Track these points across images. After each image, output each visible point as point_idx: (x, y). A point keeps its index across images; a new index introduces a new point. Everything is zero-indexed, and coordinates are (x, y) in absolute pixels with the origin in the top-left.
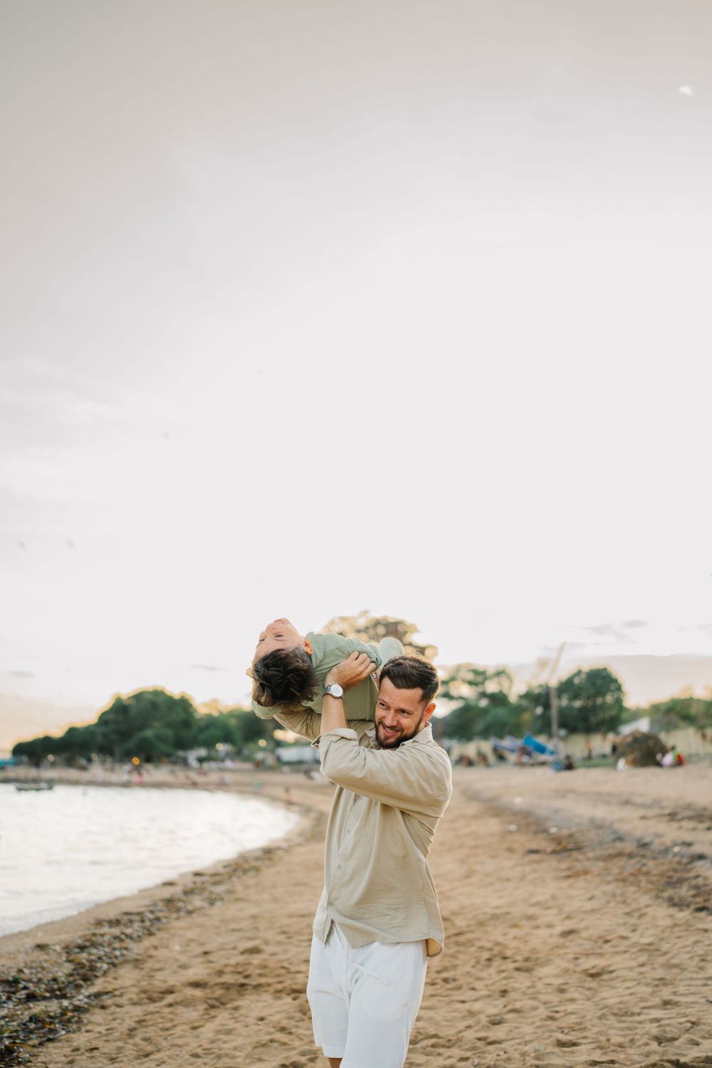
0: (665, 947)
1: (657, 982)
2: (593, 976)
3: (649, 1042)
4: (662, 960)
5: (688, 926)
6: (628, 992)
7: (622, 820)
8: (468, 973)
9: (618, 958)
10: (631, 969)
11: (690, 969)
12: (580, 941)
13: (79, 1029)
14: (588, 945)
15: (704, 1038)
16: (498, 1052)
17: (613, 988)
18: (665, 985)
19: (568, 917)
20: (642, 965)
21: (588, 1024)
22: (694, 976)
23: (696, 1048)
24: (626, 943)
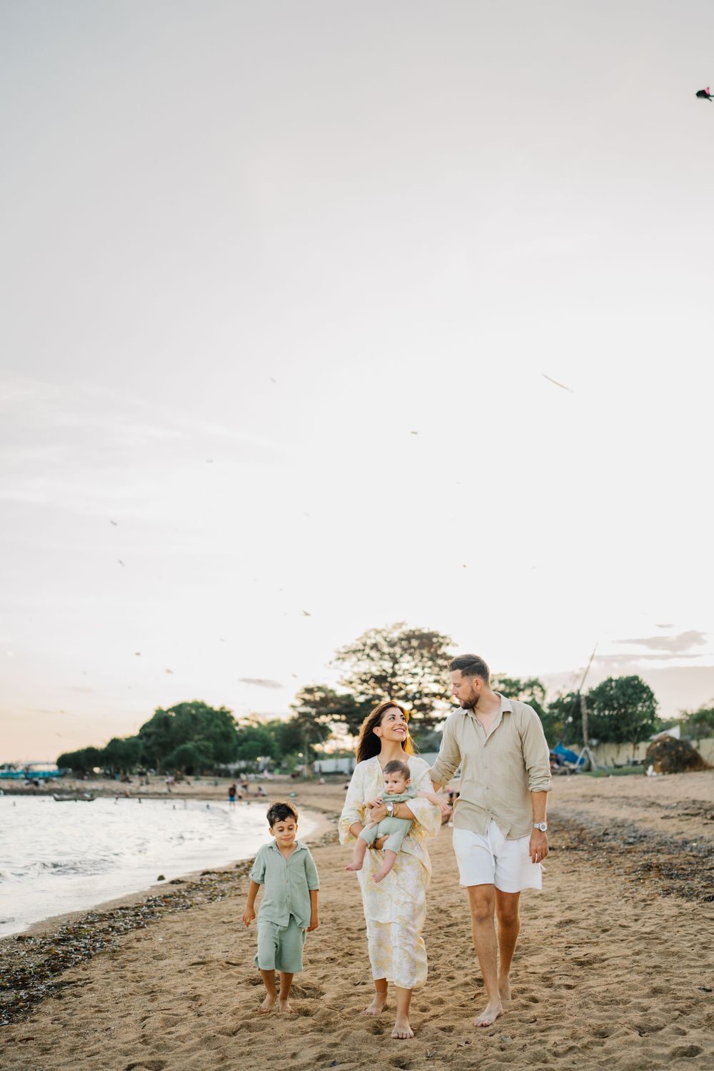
0: (666, 935)
1: (651, 970)
2: (581, 964)
3: (629, 1031)
4: (661, 948)
5: (694, 915)
6: (617, 980)
7: (644, 820)
8: (450, 962)
9: (613, 947)
10: (625, 957)
11: (690, 957)
12: (577, 930)
13: (24, 1020)
14: (584, 934)
15: (692, 1027)
16: (459, 1043)
17: (603, 976)
18: (659, 973)
19: (570, 908)
20: (638, 954)
21: (566, 1013)
22: (692, 964)
23: (681, 1038)
24: (625, 932)
